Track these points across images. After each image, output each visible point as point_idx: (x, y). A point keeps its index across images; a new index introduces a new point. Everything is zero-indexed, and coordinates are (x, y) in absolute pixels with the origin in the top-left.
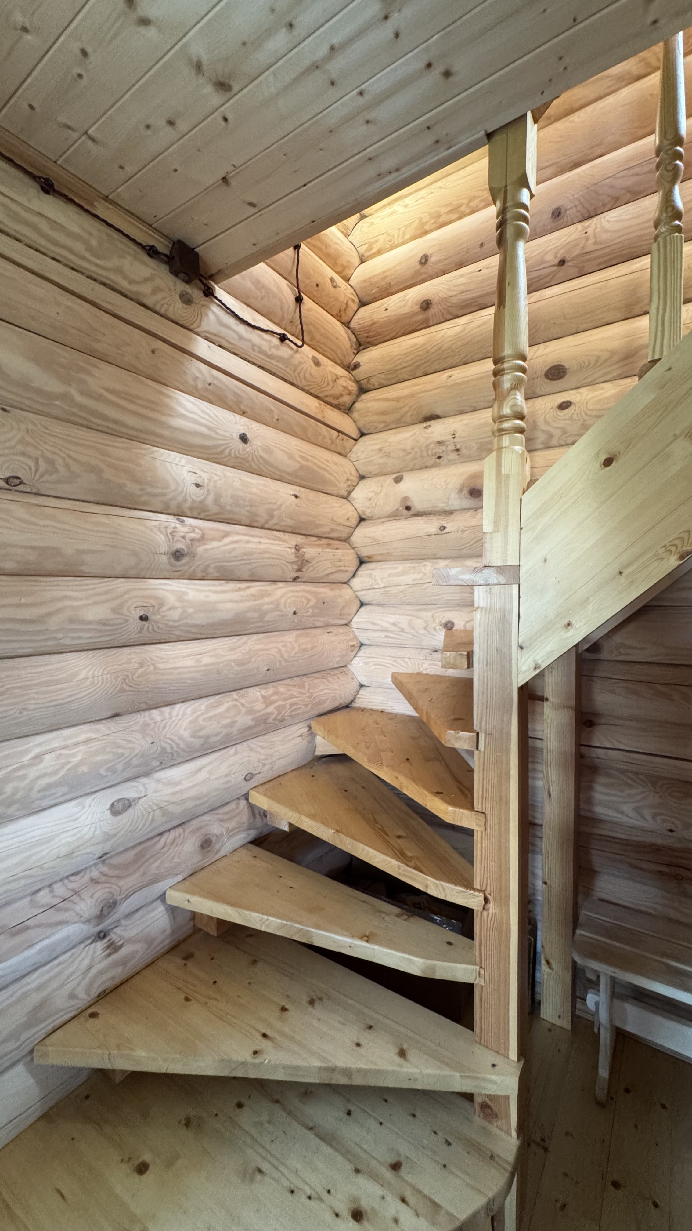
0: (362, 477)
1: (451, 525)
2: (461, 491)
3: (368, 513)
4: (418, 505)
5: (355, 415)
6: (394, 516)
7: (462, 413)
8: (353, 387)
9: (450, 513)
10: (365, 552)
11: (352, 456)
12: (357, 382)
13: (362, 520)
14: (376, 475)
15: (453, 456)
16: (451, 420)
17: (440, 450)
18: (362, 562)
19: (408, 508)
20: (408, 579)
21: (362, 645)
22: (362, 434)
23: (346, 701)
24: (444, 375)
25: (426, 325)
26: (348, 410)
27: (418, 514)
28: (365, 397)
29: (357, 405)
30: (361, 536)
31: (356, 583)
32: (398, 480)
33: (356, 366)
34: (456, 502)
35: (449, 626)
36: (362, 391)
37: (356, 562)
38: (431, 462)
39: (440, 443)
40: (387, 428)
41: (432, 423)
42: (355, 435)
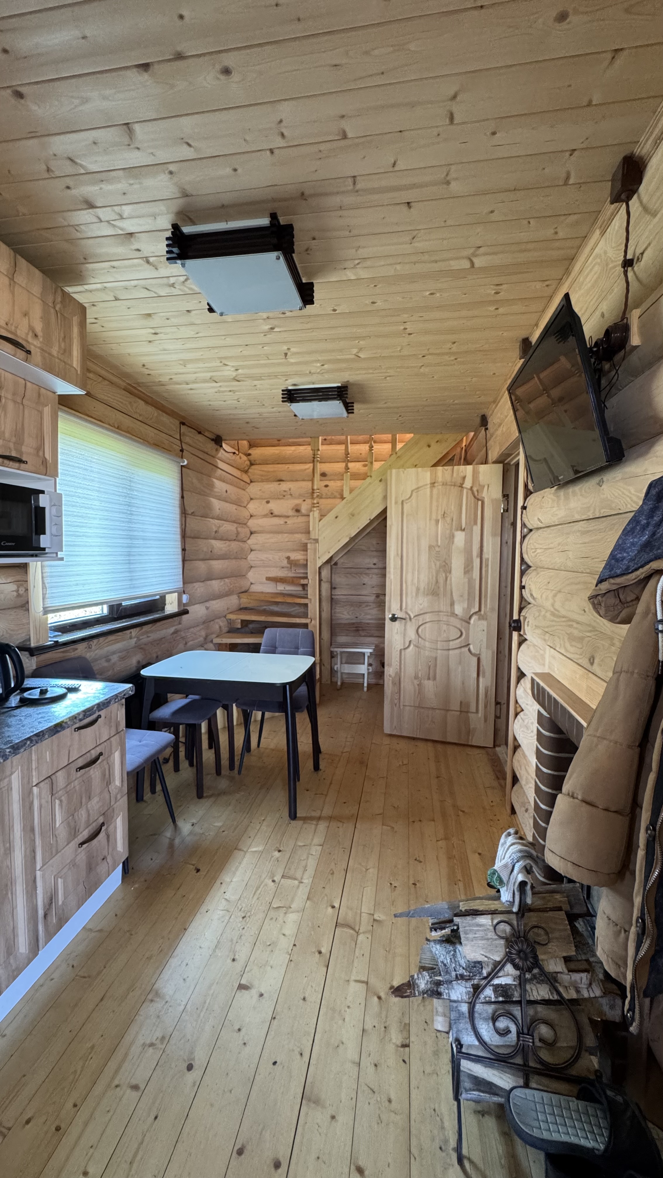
0: (251, 499)
1: (290, 521)
2: (292, 509)
3: (255, 514)
4: (276, 512)
5: (249, 474)
6: (265, 516)
7: (292, 481)
8: (248, 463)
9: (288, 517)
10: (253, 530)
11: (247, 490)
12: (250, 461)
13: (251, 516)
14: (259, 499)
15: (290, 496)
16: (288, 483)
17: (285, 493)
18: (251, 533)
19: (272, 514)
20: (272, 540)
21: (252, 567)
22: (251, 482)
23: (247, 589)
24: (287, 466)
25: (278, 445)
26: (246, 472)
27: (276, 516)
28: (253, 467)
29: (250, 470)
30: (252, 523)
31: (249, 542)
32: (268, 502)
33: (249, 455)
34: (291, 513)
35: (288, 558)
36: (252, 464)
37: (249, 534)
38: (281, 497)
39: (285, 491)
40: (262, 481)
41: (281, 482)
42: (249, 482)
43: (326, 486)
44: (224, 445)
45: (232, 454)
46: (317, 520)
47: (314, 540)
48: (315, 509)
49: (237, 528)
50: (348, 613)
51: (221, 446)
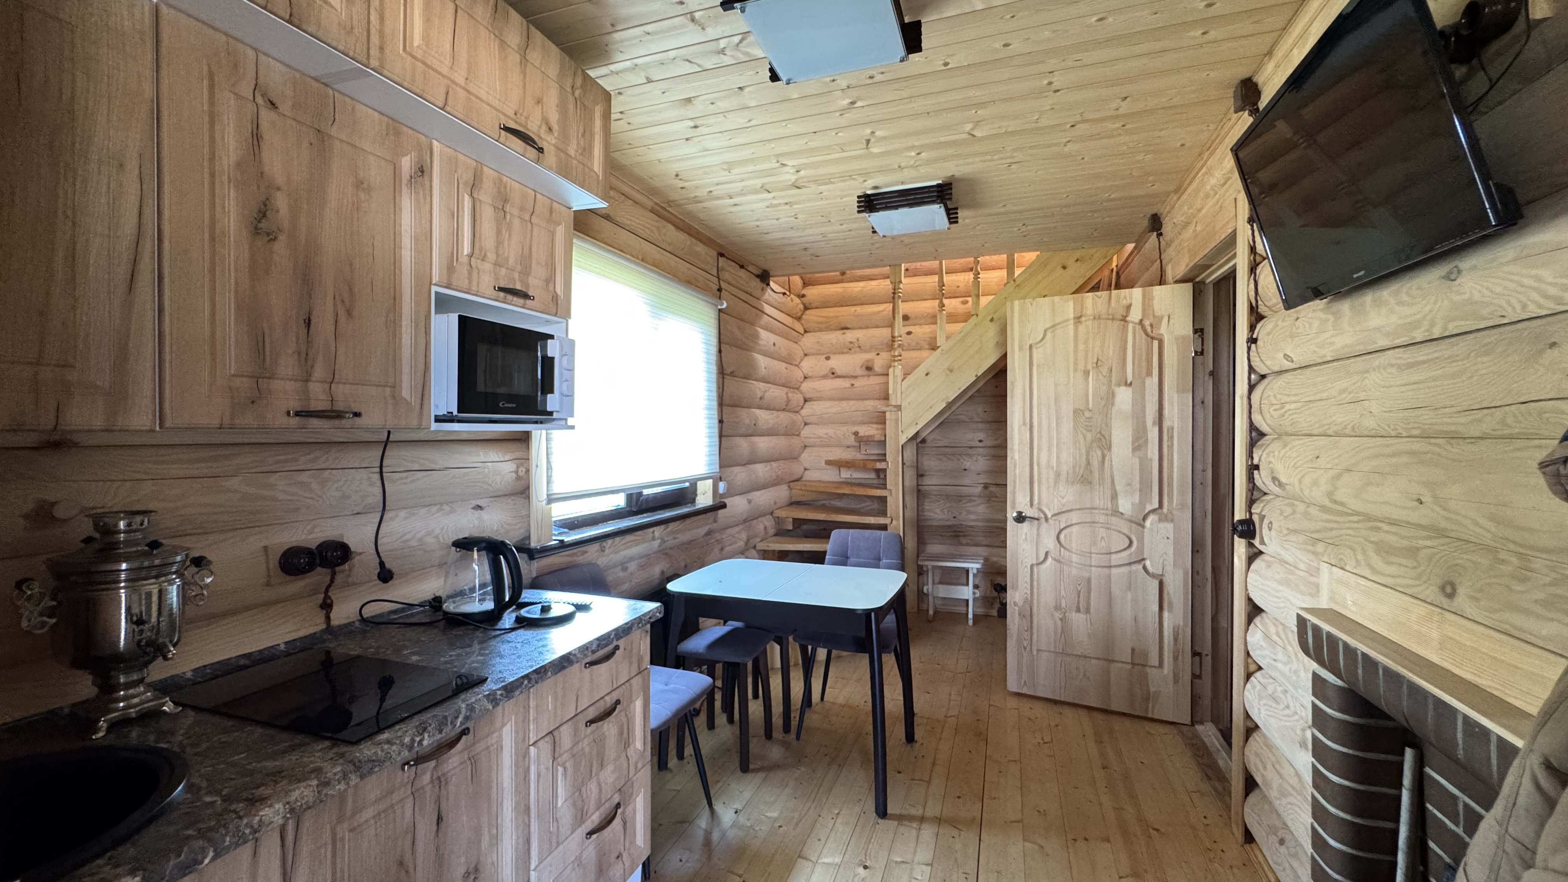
0: (806, 355)
1: (858, 383)
2: (862, 367)
3: (810, 374)
4: (839, 372)
5: (803, 321)
6: (825, 377)
7: (861, 328)
8: (801, 307)
9: (856, 377)
10: (808, 396)
11: (801, 343)
12: (804, 304)
13: (805, 378)
14: (814, 354)
15: (858, 349)
16: (856, 331)
17: (851, 346)
18: (806, 401)
19: (833, 373)
20: (834, 410)
21: (806, 446)
22: (806, 332)
23: (799, 476)
24: (853, 309)
25: (842, 281)
26: (799, 319)
27: (839, 377)
28: (808, 312)
29: (804, 316)
30: (806, 387)
31: (803, 412)
32: (828, 358)
33: (803, 296)
34: (859, 372)
35: (856, 434)
36: (806, 308)
37: (802, 401)
38: (846, 350)
39: (851, 343)
40: (820, 330)
41: (846, 331)
42: (802, 332)
43: (909, 333)
44: (771, 283)
45: (781, 295)
46: (899, 380)
47: (895, 406)
48: (896, 364)
49: (787, 394)
50: (942, 510)
51: (768, 284)
